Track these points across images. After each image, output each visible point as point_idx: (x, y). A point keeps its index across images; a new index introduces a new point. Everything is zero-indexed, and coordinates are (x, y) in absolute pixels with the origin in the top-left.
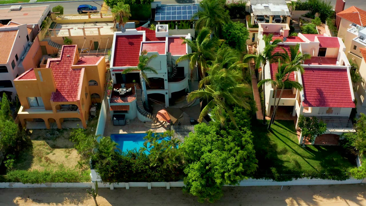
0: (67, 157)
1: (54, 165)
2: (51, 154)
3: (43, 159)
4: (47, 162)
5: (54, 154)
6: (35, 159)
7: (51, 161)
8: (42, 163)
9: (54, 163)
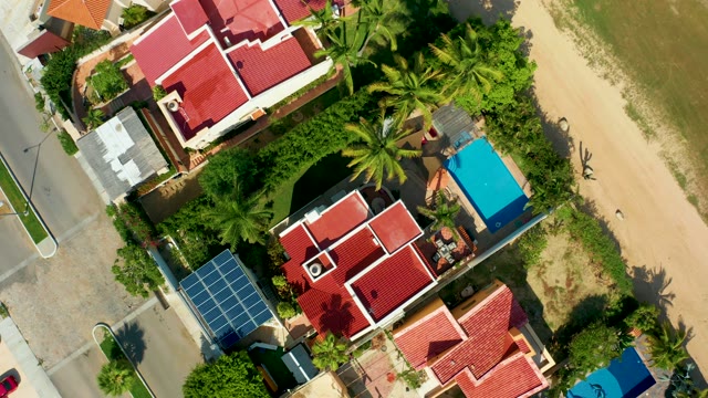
0: (551, 263)
1: (570, 266)
2: (559, 285)
3: (571, 288)
4: (572, 279)
5: (557, 282)
6: (578, 297)
7: (568, 275)
8: (578, 282)
9: (568, 270)
